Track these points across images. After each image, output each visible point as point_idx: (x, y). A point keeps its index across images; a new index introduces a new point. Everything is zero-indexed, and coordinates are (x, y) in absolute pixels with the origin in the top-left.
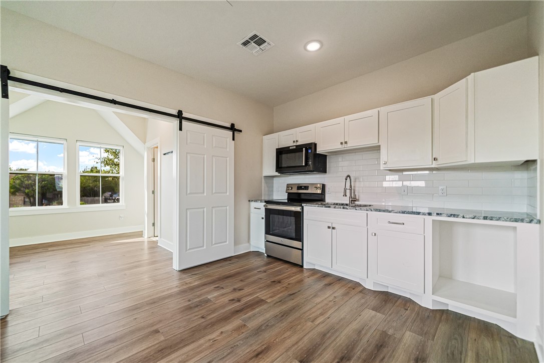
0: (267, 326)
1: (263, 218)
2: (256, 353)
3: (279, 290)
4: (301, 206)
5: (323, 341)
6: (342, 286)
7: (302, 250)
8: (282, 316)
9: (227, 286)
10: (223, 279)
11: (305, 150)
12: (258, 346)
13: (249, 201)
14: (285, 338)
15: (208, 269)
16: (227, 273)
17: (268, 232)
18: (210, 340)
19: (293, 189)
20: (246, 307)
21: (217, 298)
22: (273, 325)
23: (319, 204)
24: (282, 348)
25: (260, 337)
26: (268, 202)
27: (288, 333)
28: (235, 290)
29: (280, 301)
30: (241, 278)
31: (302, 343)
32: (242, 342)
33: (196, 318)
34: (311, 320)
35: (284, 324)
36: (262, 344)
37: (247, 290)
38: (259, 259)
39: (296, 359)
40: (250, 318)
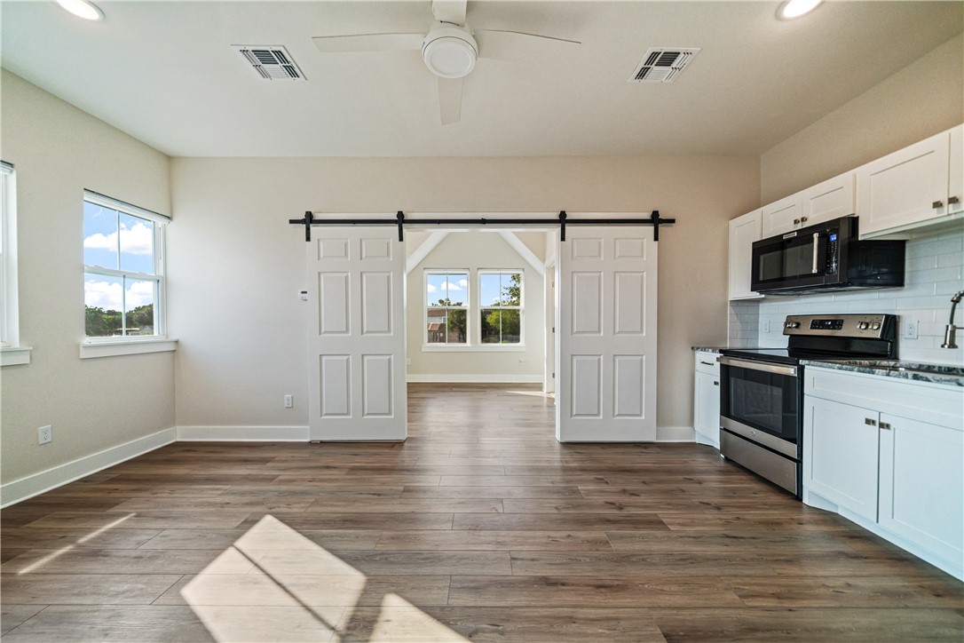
0: (643, 560)
1: (716, 383)
2: (600, 583)
3: (707, 519)
4: (797, 364)
5: (741, 637)
6: (899, 575)
7: (799, 462)
8: (682, 560)
9: (616, 482)
10: (615, 471)
11: (819, 238)
12: (610, 578)
13: (693, 348)
14: (663, 590)
15: (601, 451)
16: (628, 465)
17: (726, 411)
18: (549, 537)
19: (801, 326)
20: (627, 521)
21: (589, 492)
22: (654, 564)
23: (842, 364)
24: (646, 601)
25: (620, 569)
26: (726, 352)
27: (674, 588)
28: (624, 491)
29: (695, 537)
30: (646, 478)
31: (691, 615)
32: (588, 560)
33: (549, 505)
34: (740, 593)
35: (678, 572)
36: (618, 578)
37: (643, 499)
38: (704, 460)
39: (661, 627)
40: (621, 537)
